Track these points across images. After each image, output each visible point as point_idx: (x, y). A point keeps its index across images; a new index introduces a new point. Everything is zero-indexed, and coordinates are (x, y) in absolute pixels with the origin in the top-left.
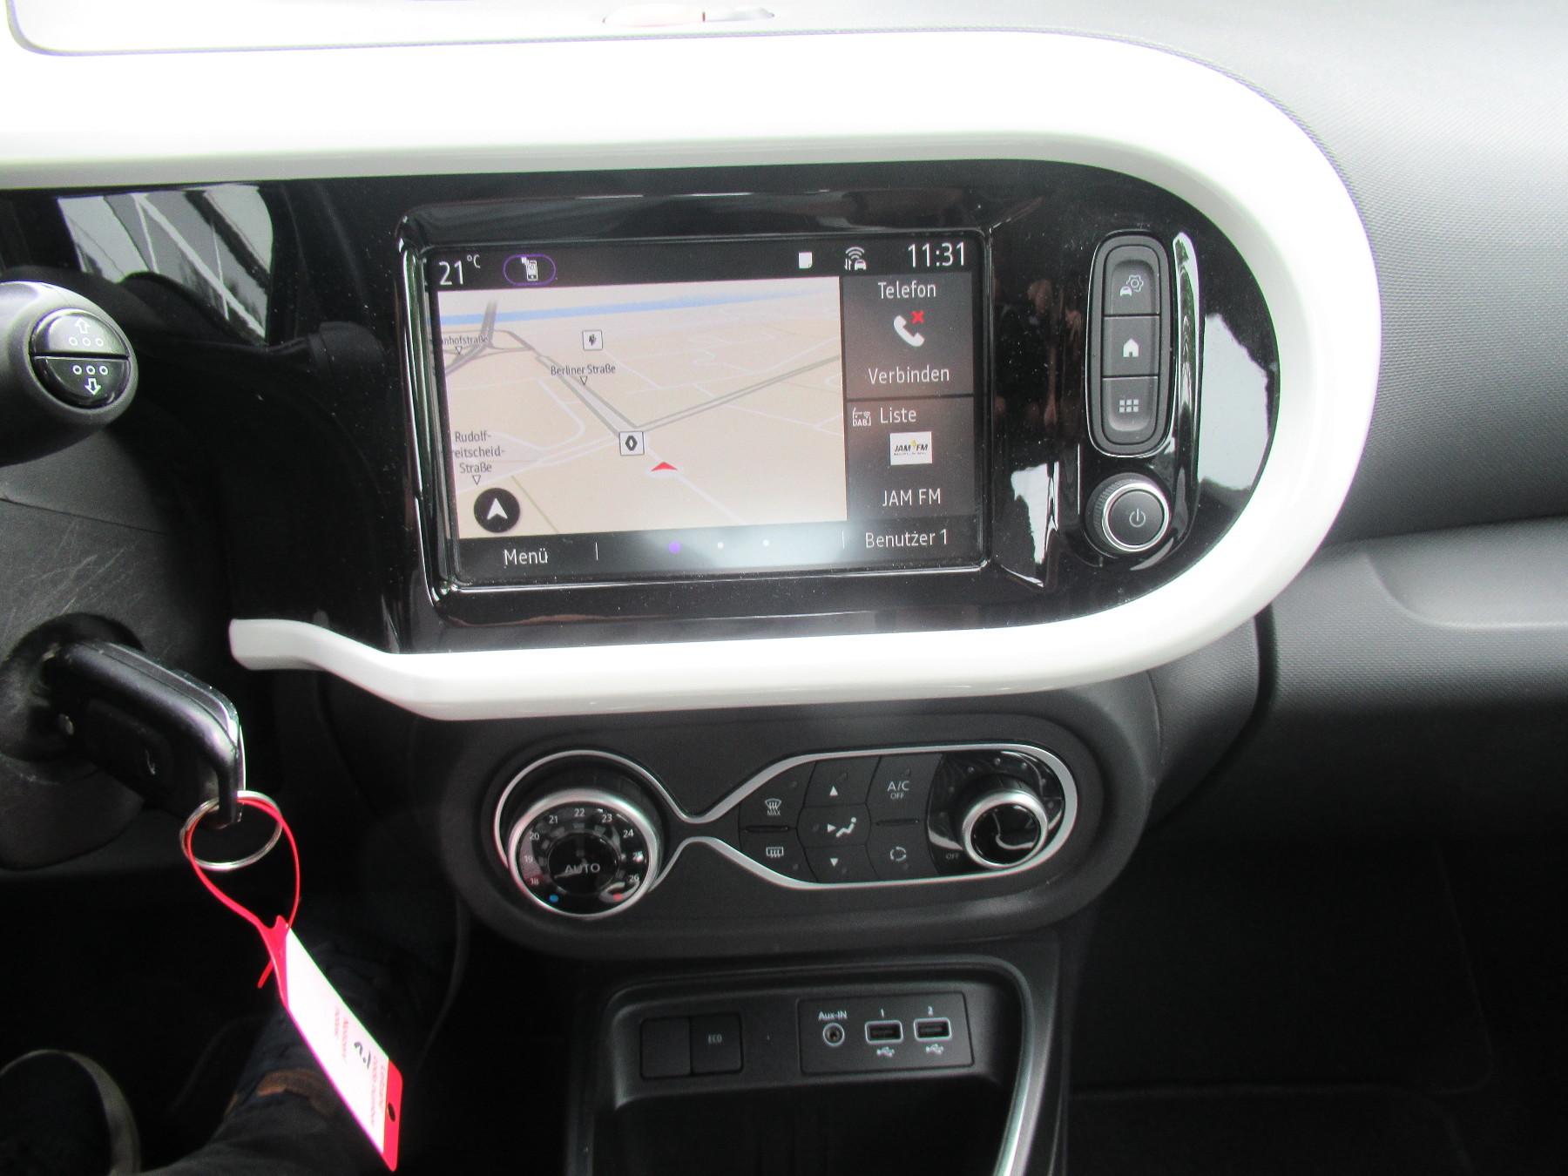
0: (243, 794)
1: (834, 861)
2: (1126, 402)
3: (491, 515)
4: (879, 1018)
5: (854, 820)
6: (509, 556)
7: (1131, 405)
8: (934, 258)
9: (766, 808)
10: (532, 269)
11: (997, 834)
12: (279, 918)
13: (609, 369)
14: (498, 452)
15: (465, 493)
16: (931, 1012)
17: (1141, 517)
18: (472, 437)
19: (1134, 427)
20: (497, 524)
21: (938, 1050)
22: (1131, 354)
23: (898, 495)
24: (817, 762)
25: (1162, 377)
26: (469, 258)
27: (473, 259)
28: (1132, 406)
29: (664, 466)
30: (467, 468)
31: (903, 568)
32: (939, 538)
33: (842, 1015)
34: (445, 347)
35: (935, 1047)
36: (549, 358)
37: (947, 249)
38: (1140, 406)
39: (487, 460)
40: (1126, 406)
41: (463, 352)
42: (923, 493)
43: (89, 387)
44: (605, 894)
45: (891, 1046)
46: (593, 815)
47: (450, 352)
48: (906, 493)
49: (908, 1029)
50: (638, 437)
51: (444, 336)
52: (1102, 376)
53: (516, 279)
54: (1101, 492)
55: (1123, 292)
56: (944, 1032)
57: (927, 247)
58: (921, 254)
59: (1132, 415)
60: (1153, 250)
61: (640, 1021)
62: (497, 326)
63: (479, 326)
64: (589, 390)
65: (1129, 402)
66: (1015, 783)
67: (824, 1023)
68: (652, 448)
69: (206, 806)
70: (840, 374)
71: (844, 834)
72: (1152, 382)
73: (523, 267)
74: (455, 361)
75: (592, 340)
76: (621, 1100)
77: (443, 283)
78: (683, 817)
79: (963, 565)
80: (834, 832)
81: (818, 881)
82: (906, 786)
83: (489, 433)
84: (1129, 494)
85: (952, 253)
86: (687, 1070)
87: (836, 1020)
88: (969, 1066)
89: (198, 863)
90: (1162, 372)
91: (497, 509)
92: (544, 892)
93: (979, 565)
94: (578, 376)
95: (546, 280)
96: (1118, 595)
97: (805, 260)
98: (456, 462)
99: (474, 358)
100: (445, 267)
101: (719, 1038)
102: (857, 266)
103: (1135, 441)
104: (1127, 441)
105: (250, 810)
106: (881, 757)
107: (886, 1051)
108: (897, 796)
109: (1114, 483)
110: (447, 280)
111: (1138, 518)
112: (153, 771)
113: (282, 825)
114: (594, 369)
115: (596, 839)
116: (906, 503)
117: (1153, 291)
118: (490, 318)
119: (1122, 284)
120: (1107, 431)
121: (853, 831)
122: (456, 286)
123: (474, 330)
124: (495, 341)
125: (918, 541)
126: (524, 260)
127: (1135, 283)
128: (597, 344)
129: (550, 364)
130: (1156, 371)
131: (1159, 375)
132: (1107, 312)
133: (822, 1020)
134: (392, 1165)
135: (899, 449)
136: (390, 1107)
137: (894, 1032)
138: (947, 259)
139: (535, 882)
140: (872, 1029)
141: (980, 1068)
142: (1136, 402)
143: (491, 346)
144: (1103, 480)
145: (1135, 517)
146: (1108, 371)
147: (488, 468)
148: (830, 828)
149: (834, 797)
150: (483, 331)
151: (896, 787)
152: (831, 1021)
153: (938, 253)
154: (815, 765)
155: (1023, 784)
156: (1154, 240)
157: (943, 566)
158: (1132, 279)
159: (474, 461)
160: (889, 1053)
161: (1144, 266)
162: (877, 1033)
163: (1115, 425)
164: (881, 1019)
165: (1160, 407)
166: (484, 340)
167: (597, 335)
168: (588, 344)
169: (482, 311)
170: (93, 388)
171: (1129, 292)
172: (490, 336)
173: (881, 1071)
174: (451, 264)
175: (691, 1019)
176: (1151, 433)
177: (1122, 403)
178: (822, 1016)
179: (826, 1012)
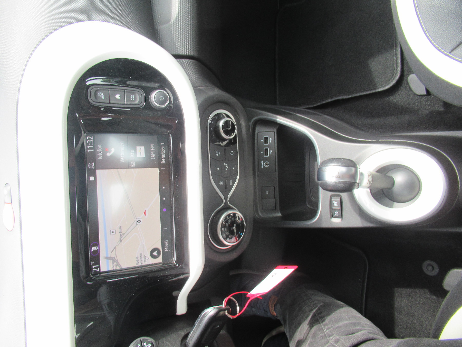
0: (223, 306)
1: (233, 168)
3: (157, 255)
5: (224, 164)
6: (166, 249)
7: (132, 97)
8: (91, 145)
9: (222, 185)
10: (95, 248)
11: (228, 129)
12: (247, 296)
13: (120, 227)
14: (141, 254)
15: (152, 261)
16: (262, 141)
17: (161, 97)
18: (137, 260)
19: (138, 97)
20: (159, 253)
22: (119, 97)
23: (152, 155)
26: (92, 264)
27: (92, 263)
29: (145, 213)
30: (145, 261)
32: (163, 145)
33: (262, 162)
34: (115, 269)
35: (270, 140)
36: (118, 243)
39: (143, 256)
41: (116, 264)
42: (152, 149)
43: (150, 346)
44: (240, 221)
45: (270, 151)
46: (223, 226)
47: (116, 267)
48: (152, 153)
49: (266, 146)
50: (137, 220)
51: (112, 269)
53: (97, 252)
54: (154, 106)
55: (103, 98)
56: (267, 138)
57: (88, 147)
58: (90, 148)
59: (134, 97)
60: (92, 89)
61: (263, 210)
62: (109, 256)
63: (109, 261)
64: (125, 233)
68: (141, 216)
69: (226, 313)
70: (122, 169)
71: (228, 166)
72: (126, 92)
73: (94, 251)
74: (119, 266)
75: (113, 232)
76: (280, 215)
77: (98, 271)
78: (223, 204)
79: (170, 140)
81: (238, 173)
82: (217, 152)
83: (137, 257)
84: (155, 100)
86: (274, 199)
87: (263, 164)
88: (274, 132)
89: (238, 314)
91: (155, 253)
92: (240, 236)
93: (170, 136)
94: (122, 236)
95: (97, 244)
97: (92, 178)
98: (144, 264)
99: (118, 262)
101: (267, 192)
102: (93, 165)
103: (141, 97)
104: (141, 99)
105: (227, 304)
106: (211, 158)
107: (271, 152)
108: (219, 154)
109: (152, 103)
110: (98, 269)
111: (161, 98)
112: (218, 326)
113: (230, 297)
114: (120, 231)
115: (229, 225)
116: (154, 153)
117: (103, 90)
118: (107, 258)
119: (101, 98)
120: (139, 104)
121: (227, 164)
122: (99, 267)
123: (110, 262)
124: (114, 256)
125: (164, 150)
126: (92, 250)
127: (101, 95)
128: (114, 231)
129: (119, 242)
130: (124, 90)
132: (108, 102)
134: (296, 267)
135: (141, 154)
136: (285, 268)
137: (266, 150)
138: (91, 142)
139: (237, 239)
140: (265, 155)
141: (275, 130)
142: (131, 96)
143: (115, 257)
144: (151, 106)
146: (124, 103)
147: (145, 256)
148: (226, 169)
149: (219, 169)
150: (111, 260)
151: (217, 154)
152: (264, 165)
154: (212, 174)
155: (218, 124)
156: (89, 88)
158: (99, 95)
159: (143, 260)
160: (271, 151)
161: (96, 92)
162: (266, 154)
163: (137, 102)
164: (263, 153)
165: (133, 90)
166: (113, 259)
167: (112, 231)
168: (114, 233)
169: (106, 260)
170: (150, 345)
171: (103, 96)
172: (112, 258)
173: (275, 153)
174: (93, 269)
175: (262, 198)
176: (139, 92)
177: (132, 99)
178: (262, 167)
179: (261, 166)
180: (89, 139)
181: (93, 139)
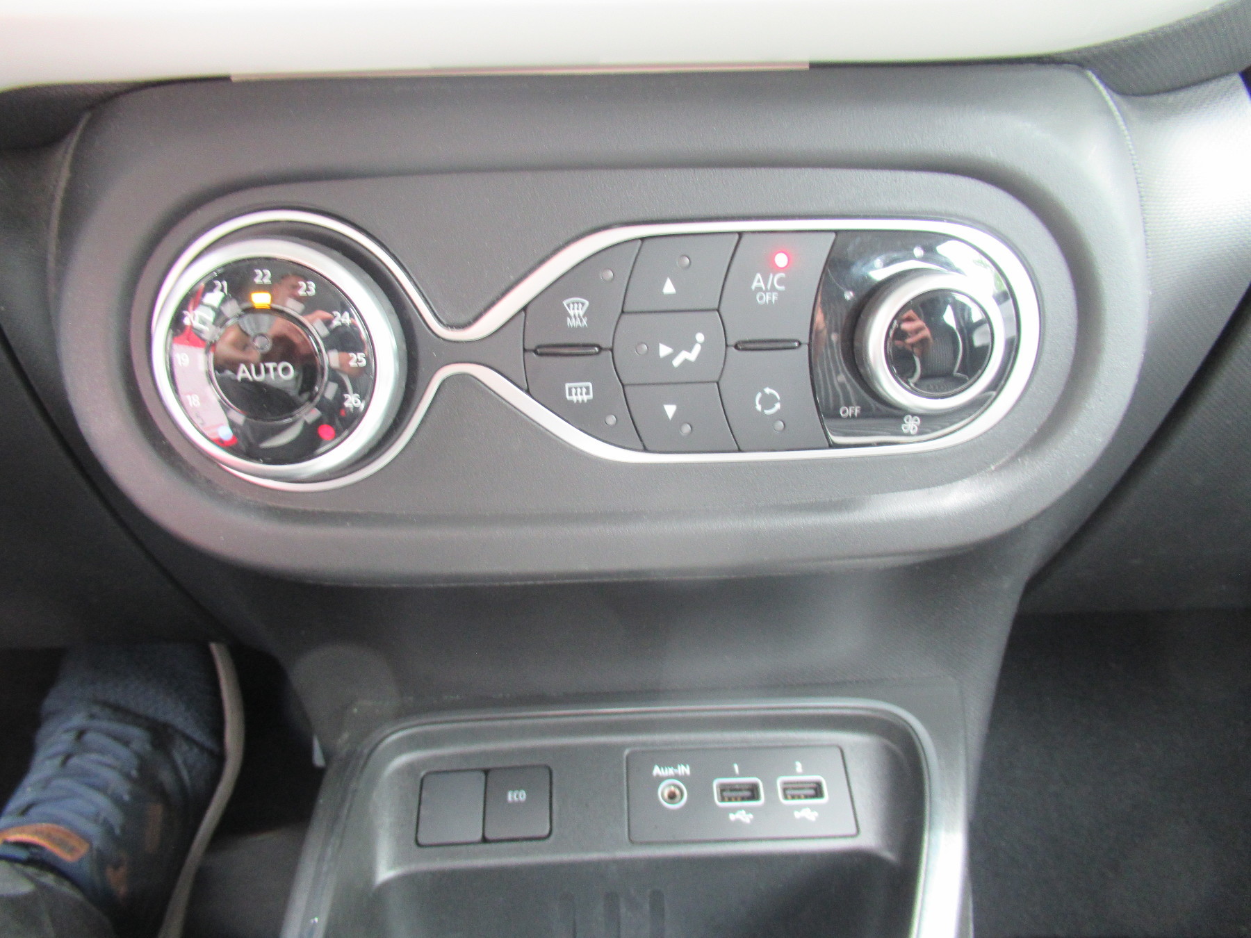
1: (670, 410)
4: (733, 775)
5: (700, 337)
9: (565, 315)
16: (799, 767)
21: (811, 816)
24: (644, 240)
33: (684, 770)
35: (806, 811)
45: (749, 811)
49: (771, 790)
56: (817, 791)
61: (422, 774)
67: (660, 779)
71: (686, 362)
76: (385, 872)
78: (439, 328)
80: (671, 357)
81: (645, 448)
82: (779, 282)
86: (479, 837)
87: (676, 777)
88: (853, 838)
101: (521, 796)
106: (741, 235)
107: (741, 814)
108: (767, 298)
121: (700, 355)
133: (658, 776)
137: (753, 793)
140: (723, 788)
141: (868, 840)
148: (664, 350)
149: (669, 296)
151: (766, 284)
152: (669, 777)
160: (745, 818)
162: (729, 792)
164: (734, 776)
173: (735, 841)
175: (486, 772)
178: (657, 771)
179: (663, 765)
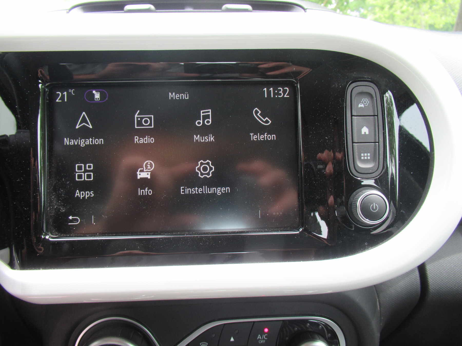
2: (364, 155)
8: (274, 94)
10: (97, 96)
17: (376, 206)
19: (368, 166)
22: (365, 133)
24: (225, 324)
25: (380, 143)
26: (70, 91)
27: (72, 91)
28: (367, 156)
31: (262, 232)
37: (280, 90)
38: (370, 156)
40: (364, 156)
52: (353, 143)
53: (90, 99)
54: (355, 196)
55: (360, 106)
57: (271, 89)
58: (269, 92)
59: (367, 160)
60: (372, 88)
65: (366, 155)
66: (316, 336)
72: (375, 146)
73: (94, 95)
77: (57, 100)
79: (291, 230)
82: (266, 337)
84: (369, 196)
85: (282, 92)
90: (380, 141)
93: (298, 230)
95: (103, 100)
96: (365, 246)
100: (59, 94)
103: (370, 172)
104: (366, 172)
106: (254, 322)
108: (262, 342)
109: (361, 192)
110: (60, 99)
111: (374, 207)
117: (373, 106)
119: (359, 102)
120: (356, 168)
122: (63, 102)
126: (94, 92)
127: (365, 102)
130: (377, 141)
131: (378, 142)
132: (354, 114)
138: (280, 94)
142: (369, 154)
144: (355, 190)
145: (373, 206)
146: (355, 140)
149: (232, 342)
151: (261, 337)
153: (276, 91)
154: (224, 326)
155: (320, 337)
156: (373, 84)
157: (281, 231)
158: (364, 100)
161: (369, 95)
163: (360, 165)
165: (380, 157)
171: (363, 106)
174: (62, 93)
176: (376, 169)
177: (362, 155)
180: (285, 92)
181: (285, 96)
